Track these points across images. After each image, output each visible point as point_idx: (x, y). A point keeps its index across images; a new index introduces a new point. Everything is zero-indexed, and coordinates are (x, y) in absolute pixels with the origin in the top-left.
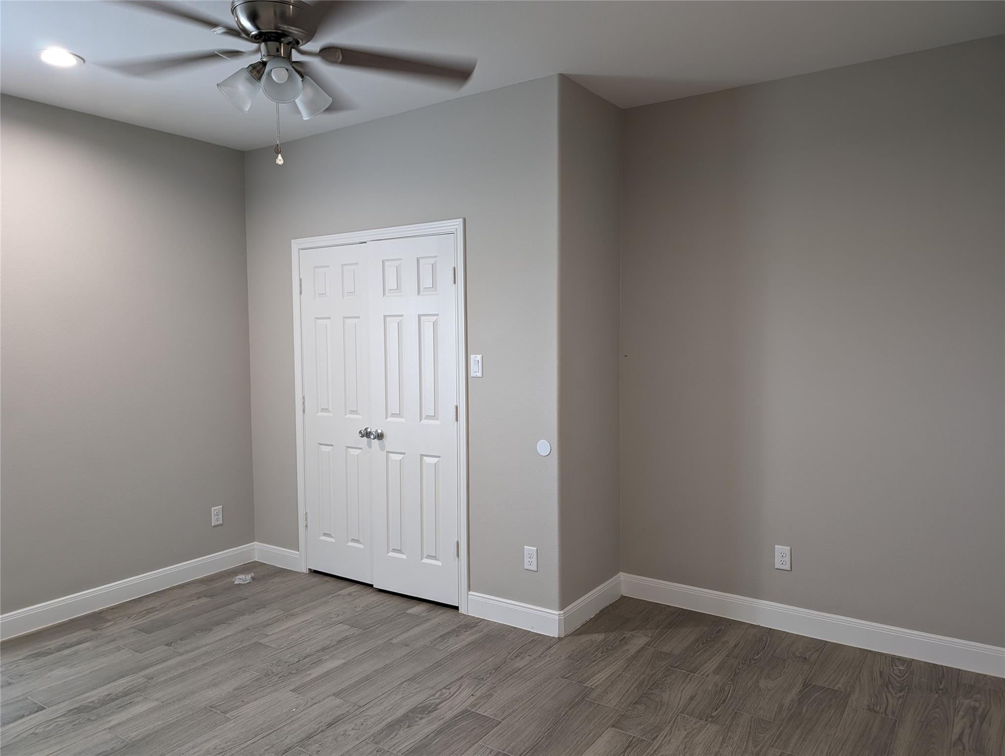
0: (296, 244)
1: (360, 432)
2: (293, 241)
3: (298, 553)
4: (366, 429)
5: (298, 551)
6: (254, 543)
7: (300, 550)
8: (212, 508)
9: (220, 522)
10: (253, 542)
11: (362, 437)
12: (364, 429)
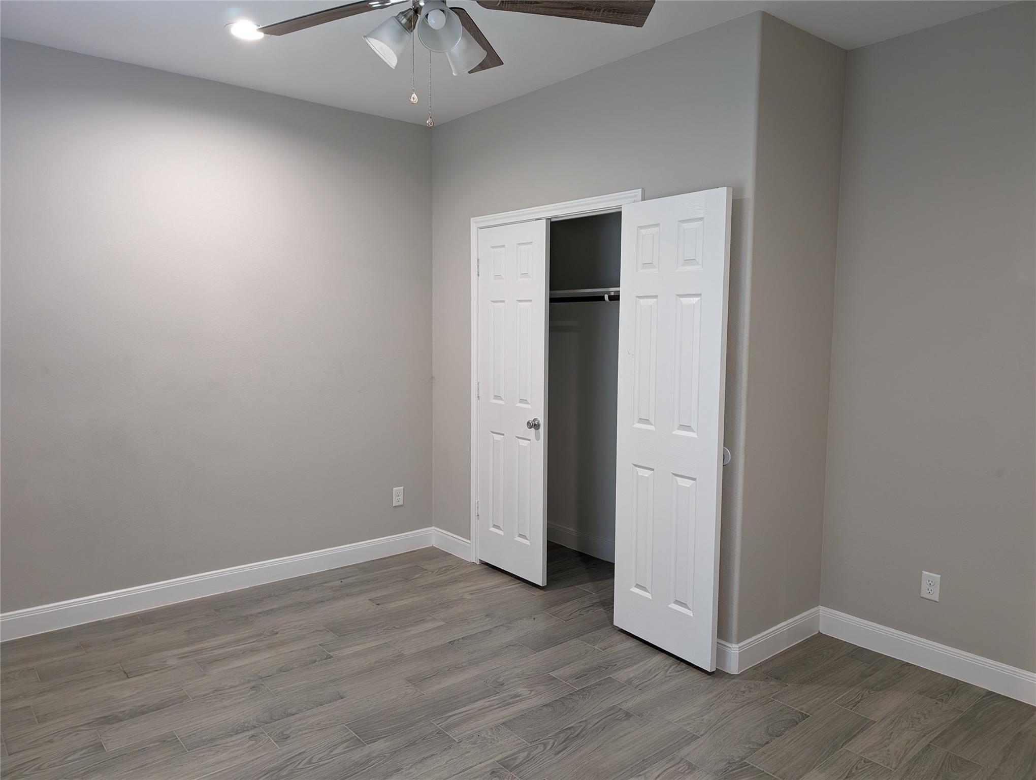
0: (475, 223)
1: (528, 423)
2: (472, 219)
3: (469, 541)
4: (535, 419)
5: (470, 539)
6: (433, 528)
7: (471, 539)
8: (394, 489)
9: (401, 503)
10: (431, 526)
11: (530, 428)
12: (532, 420)
